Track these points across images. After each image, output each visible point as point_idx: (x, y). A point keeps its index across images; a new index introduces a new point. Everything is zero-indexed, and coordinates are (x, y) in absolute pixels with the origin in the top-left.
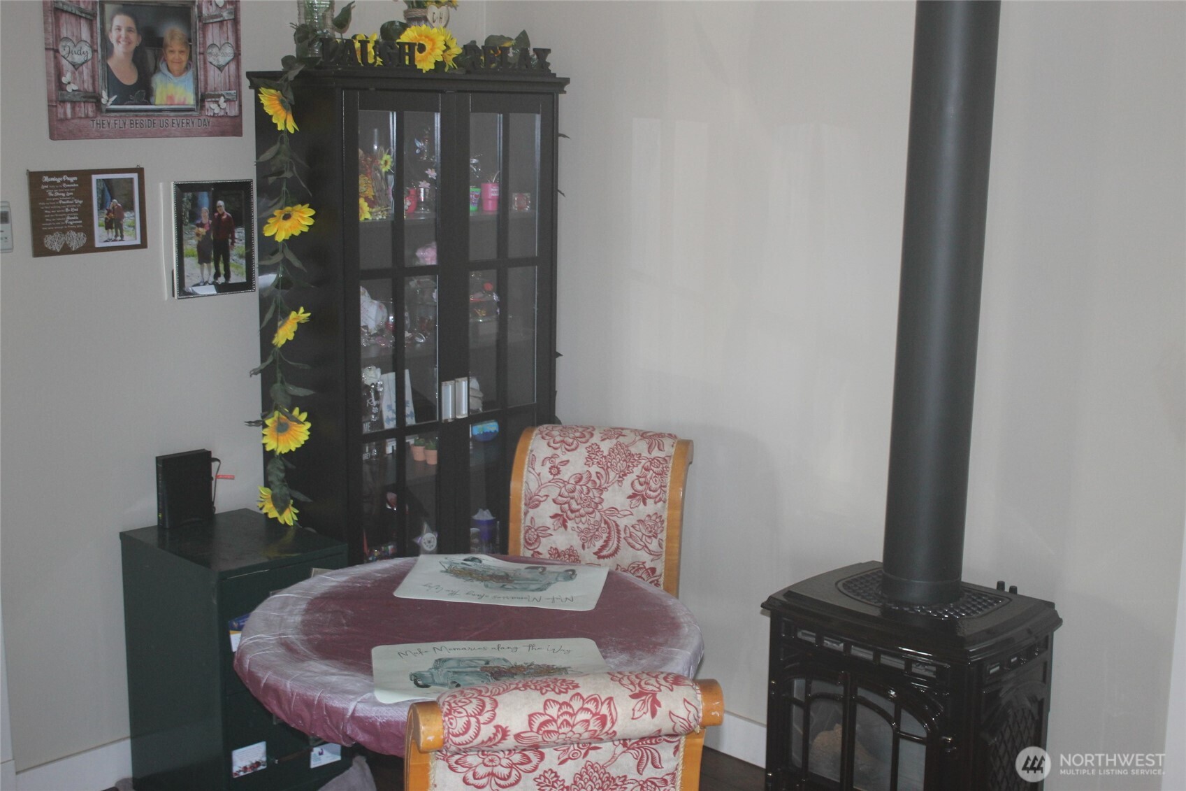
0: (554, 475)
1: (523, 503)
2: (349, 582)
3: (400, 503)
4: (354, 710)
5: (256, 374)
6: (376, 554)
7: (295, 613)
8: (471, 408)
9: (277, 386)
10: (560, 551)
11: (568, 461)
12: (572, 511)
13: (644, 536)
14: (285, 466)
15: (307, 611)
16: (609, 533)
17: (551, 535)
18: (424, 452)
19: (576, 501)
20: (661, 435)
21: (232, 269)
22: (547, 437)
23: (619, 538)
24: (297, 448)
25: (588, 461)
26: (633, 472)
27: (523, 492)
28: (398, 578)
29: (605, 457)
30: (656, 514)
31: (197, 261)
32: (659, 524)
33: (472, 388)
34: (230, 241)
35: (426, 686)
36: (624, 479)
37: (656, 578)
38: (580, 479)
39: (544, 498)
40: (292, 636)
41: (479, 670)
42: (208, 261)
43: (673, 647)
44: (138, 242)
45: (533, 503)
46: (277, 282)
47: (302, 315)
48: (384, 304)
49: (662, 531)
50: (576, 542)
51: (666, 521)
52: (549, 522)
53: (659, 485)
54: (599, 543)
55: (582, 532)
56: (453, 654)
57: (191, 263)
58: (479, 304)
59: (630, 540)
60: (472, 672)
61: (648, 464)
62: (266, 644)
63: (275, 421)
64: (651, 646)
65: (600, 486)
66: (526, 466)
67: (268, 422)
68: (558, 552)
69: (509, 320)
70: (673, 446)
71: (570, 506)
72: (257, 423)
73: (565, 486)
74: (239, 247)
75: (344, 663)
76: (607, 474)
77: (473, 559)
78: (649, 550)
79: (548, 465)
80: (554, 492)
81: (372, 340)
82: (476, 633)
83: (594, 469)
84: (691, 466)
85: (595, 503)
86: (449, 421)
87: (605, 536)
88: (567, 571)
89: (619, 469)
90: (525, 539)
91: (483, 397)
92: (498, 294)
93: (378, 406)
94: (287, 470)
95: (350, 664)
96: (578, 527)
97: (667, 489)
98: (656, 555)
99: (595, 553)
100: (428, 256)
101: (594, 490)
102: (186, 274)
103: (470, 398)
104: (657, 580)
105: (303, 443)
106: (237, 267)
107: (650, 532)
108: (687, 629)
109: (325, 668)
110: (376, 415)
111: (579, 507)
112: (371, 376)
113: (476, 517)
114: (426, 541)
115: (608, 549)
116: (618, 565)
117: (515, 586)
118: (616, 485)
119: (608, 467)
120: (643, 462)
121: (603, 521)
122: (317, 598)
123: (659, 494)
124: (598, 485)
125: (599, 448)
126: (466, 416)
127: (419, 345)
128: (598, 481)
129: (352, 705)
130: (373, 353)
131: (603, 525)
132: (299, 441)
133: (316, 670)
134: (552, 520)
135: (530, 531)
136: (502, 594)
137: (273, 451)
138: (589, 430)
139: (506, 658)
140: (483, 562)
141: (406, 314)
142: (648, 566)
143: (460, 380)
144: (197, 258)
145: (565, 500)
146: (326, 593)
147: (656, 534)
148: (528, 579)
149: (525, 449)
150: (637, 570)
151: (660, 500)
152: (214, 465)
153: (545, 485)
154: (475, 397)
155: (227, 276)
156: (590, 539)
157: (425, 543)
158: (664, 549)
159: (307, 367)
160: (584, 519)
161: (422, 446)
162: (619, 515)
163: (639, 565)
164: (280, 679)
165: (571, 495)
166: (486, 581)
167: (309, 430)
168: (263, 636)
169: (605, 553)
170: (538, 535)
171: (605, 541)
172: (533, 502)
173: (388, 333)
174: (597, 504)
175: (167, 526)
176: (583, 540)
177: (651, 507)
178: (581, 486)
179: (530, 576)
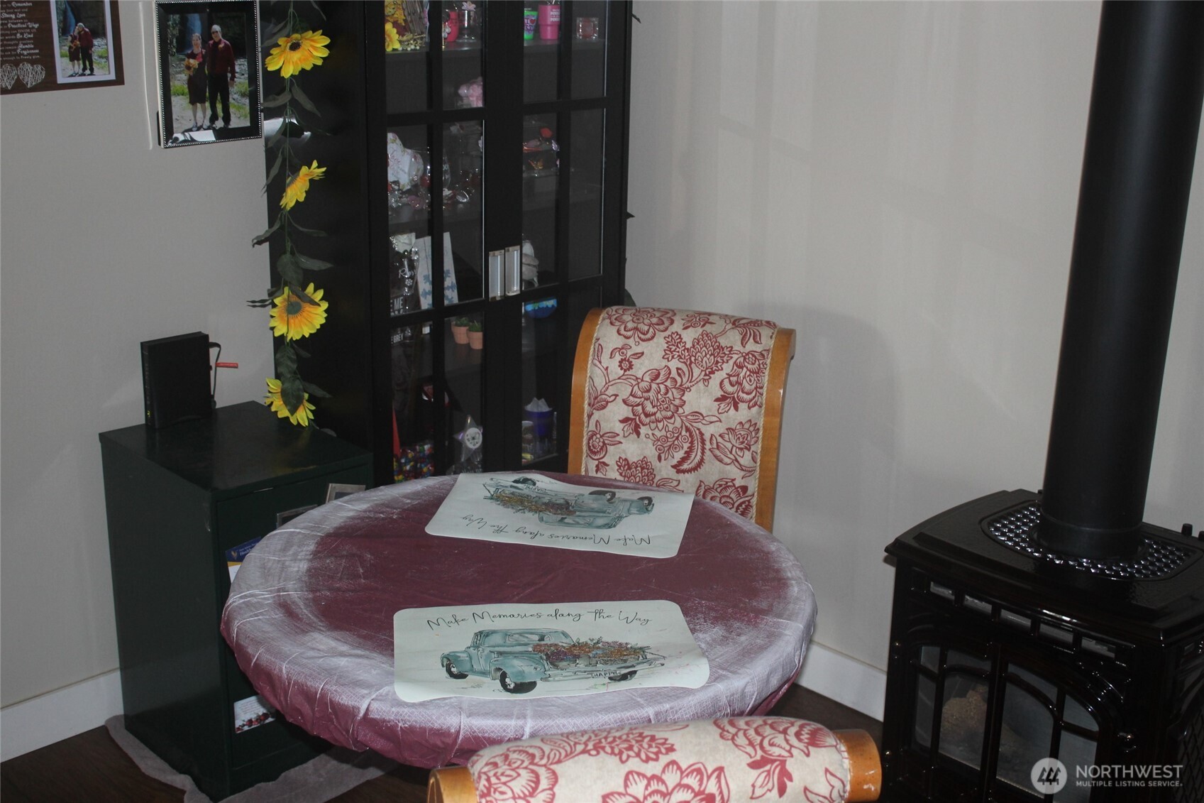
0: (625, 371)
1: (586, 402)
2: (370, 511)
3: (438, 394)
4: (367, 709)
5: (260, 243)
6: (410, 456)
7: (299, 557)
8: (524, 277)
9: (286, 258)
10: (630, 463)
11: (643, 353)
12: (647, 415)
13: (734, 448)
14: (297, 354)
15: (316, 554)
16: (692, 443)
17: (621, 443)
18: (467, 334)
19: (652, 403)
20: (757, 323)
21: (232, 110)
22: (617, 323)
23: (703, 449)
24: (311, 334)
25: (667, 354)
26: (722, 369)
27: (587, 389)
28: (430, 506)
29: (688, 349)
30: (750, 421)
31: (188, 100)
32: (753, 433)
33: (526, 255)
34: (229, 75)
35: (462, 676)
36: (710, 378)
37: (747, 499)
38: (658, 376)
39: (613, 398)
40: (295, 594)
41: (530, 649)
42: (203, 101)
43: (780, 616)
44: (112, 76)
45: (600, 403)
46: (283, 129)
47: (316, 170)
48: (420, 154)
49: (756, 442)
50: (651, 452)
51: (761, 429)
52: (618, 428)
53: (754, 386)
54: (679, 455)
55: (658, 440)
56: (500, 624)
57: (180, 104)
58: (535, 155)
59: (717, 453)
60: (521, 653)
61: (742, 359)
62: (260, 605)
63: (285, 300)
64: (752, 615)
65: (681, 385)
66: (591, 358)
67: (277, 301)
68: (628, 463)
69: (571, 174)
70: (771, 337)
71: (643, 409)
72: (263, 303)
73: (638, 384)
74: (240, 82)
75: (359, 636)
76: (691, 371)
77: (525, 481)
78: (740, 465)
79: (618, 357)
80: (625, 392)
81: (405, 200)
82: (528, 591)
83: (674, 364)
84: (792, 361)
85: (675, 406)
86: (498, 299)
87: (686, 446)
88: (642, 499)
89: (704, 365)
90: (589, 447)
91: (538, 265)
92: (558, 142)
93: (412, 277)
94: (299, 359)
95: (365, 637)
96: (653, 434)
97: (764, 391)
98: (748, 471)
99: (674, 467)
100: (473, 95)
101: (673, 390)
102: (174, 117)
103: (523, 265)
104: (749, 501)
105: (319, 327)
106: (239, 108)
107: (742, 443)
108: (796, 589)
109: (333, 643)
110: (410, 287)
111: (655, 410)
112: (401, 242)
113: (529, 408)
114: (469, 437)
115: (689, 461)
116: (701, 481)
117: (577, 520)
118: (701, 384)
119: (691, 362)
120: (735, 357)
121: (684, 427)
122: (329, 535)
123: (754, 397)
124: (678, 384)
125: (680, 338)
126: (519, 292)
127: (461, 206)
128: (679, 379)
129: (363, 702)
130: (405, 217)
131: (684, 433)
132: (314, 326)
133: (322, 647)
134: (622, 425)
135: (594, 437)
136: (561, 531)
137: (282, 337)
138: (668, 315)
139: (567, 631)
140: (538, 484)
141: (446, 167)
142: (738, 483)
143: (511, 249)
144: (188, 96)
145: (638, 400)
146: (340, 528)
147: (750, 446)
148: (592, 510)
149: (590, 337)
150: (725, 488)
151: (755, 404)
152: (213, 352)
153: (614, 382)
154: (529, 265)
155: (227, 119)
156: (668, 450)
157: (468, 440)
158: (758, 464)
159: (323, 234)
160: (660, 425)
161: (465, 326)
162: (704, 422)
163: (727, 482)
164: (273, 660)
165: (645, 395)
166: (540, 511)
167: (326, 311)
168: (257, 592)
169: (685, 466)
170: (604, 442)
171: (686, 452)
172: (598, 402)
173: (423, 191)
174: (677, 407)
175: (157, 427)
176: (659, 450)
177: (744, 413)
178: (658, 384)
179: (595, 505)
